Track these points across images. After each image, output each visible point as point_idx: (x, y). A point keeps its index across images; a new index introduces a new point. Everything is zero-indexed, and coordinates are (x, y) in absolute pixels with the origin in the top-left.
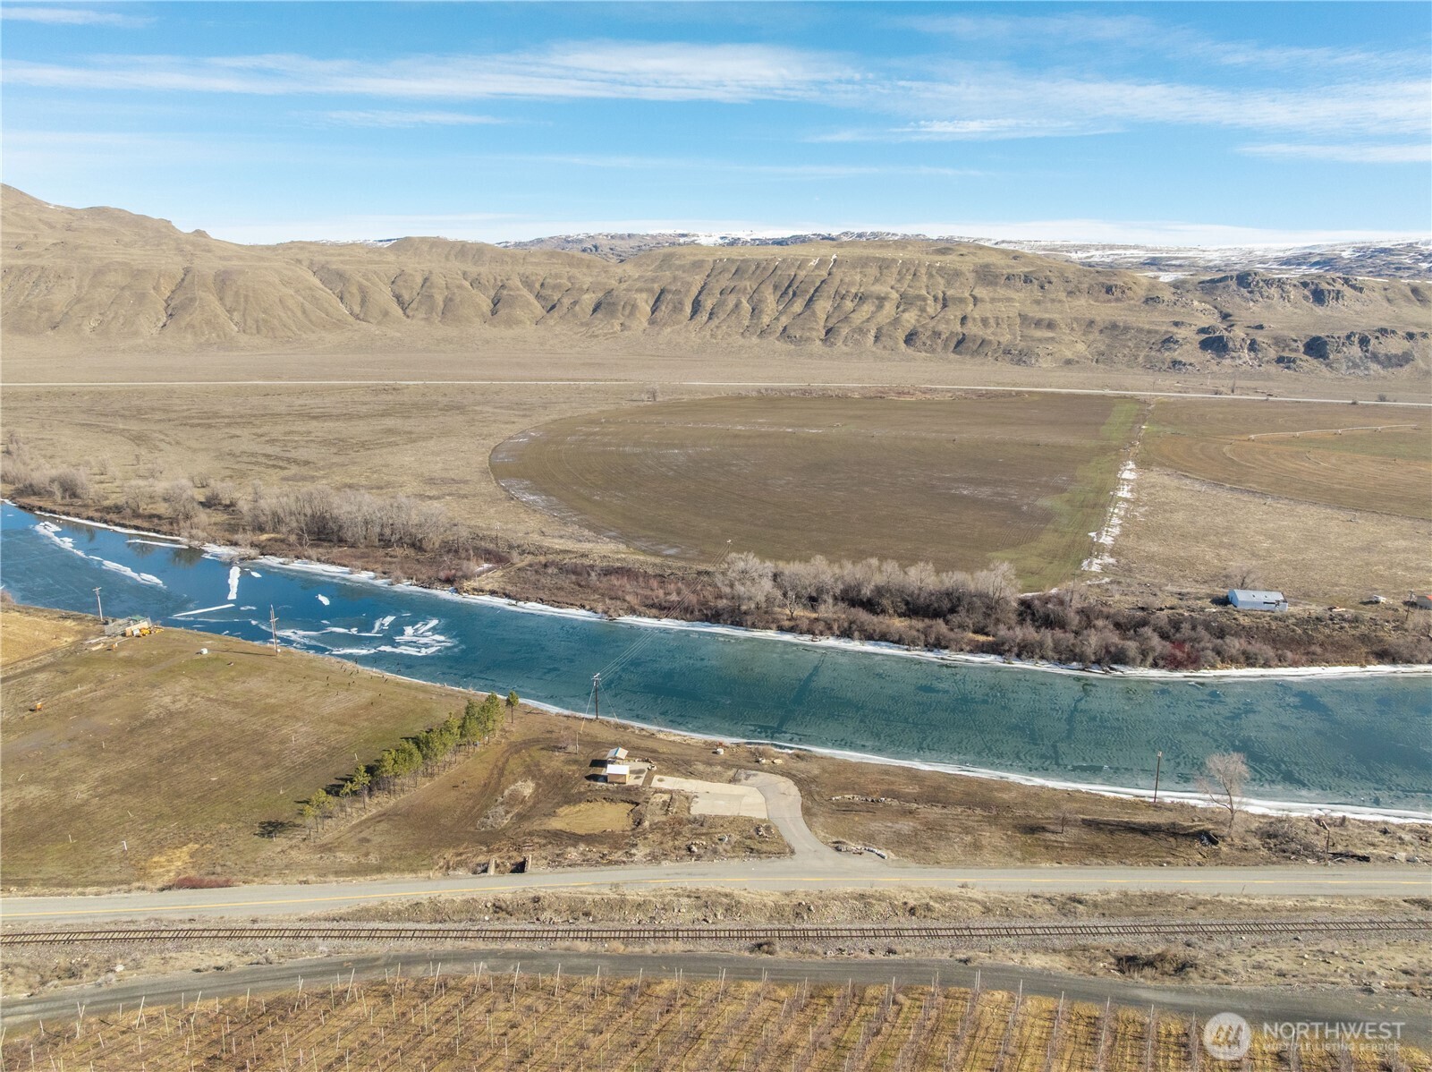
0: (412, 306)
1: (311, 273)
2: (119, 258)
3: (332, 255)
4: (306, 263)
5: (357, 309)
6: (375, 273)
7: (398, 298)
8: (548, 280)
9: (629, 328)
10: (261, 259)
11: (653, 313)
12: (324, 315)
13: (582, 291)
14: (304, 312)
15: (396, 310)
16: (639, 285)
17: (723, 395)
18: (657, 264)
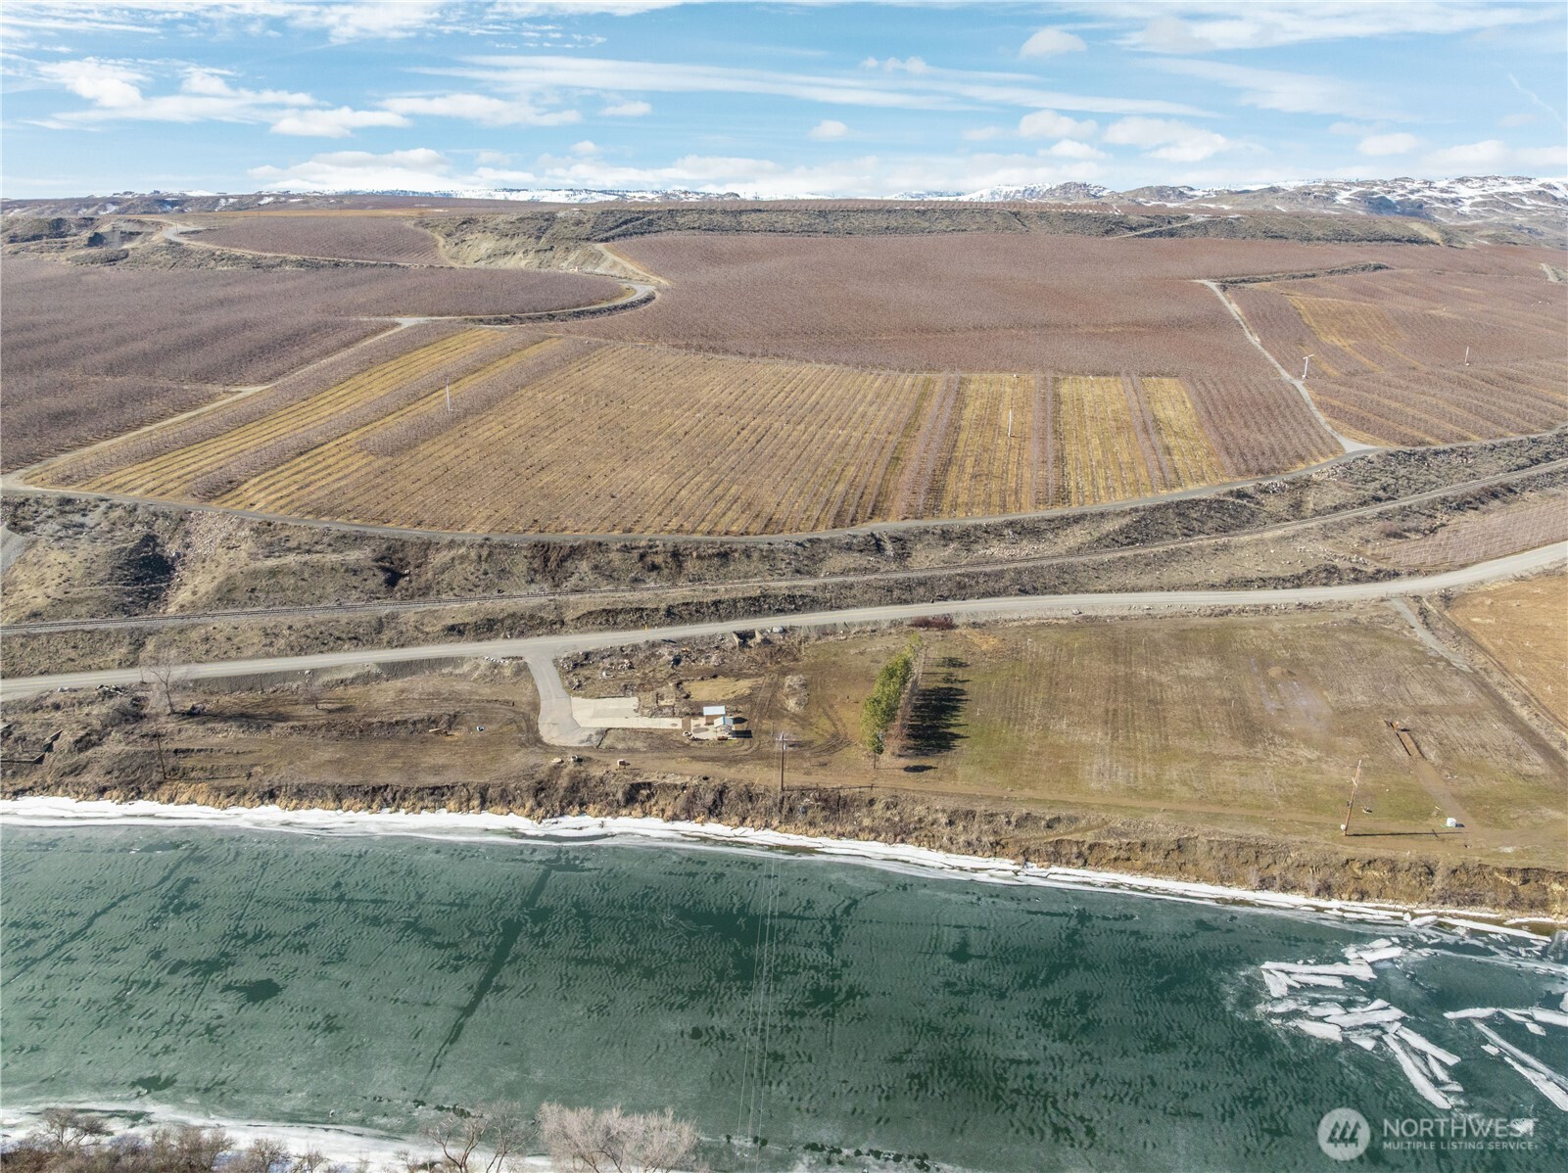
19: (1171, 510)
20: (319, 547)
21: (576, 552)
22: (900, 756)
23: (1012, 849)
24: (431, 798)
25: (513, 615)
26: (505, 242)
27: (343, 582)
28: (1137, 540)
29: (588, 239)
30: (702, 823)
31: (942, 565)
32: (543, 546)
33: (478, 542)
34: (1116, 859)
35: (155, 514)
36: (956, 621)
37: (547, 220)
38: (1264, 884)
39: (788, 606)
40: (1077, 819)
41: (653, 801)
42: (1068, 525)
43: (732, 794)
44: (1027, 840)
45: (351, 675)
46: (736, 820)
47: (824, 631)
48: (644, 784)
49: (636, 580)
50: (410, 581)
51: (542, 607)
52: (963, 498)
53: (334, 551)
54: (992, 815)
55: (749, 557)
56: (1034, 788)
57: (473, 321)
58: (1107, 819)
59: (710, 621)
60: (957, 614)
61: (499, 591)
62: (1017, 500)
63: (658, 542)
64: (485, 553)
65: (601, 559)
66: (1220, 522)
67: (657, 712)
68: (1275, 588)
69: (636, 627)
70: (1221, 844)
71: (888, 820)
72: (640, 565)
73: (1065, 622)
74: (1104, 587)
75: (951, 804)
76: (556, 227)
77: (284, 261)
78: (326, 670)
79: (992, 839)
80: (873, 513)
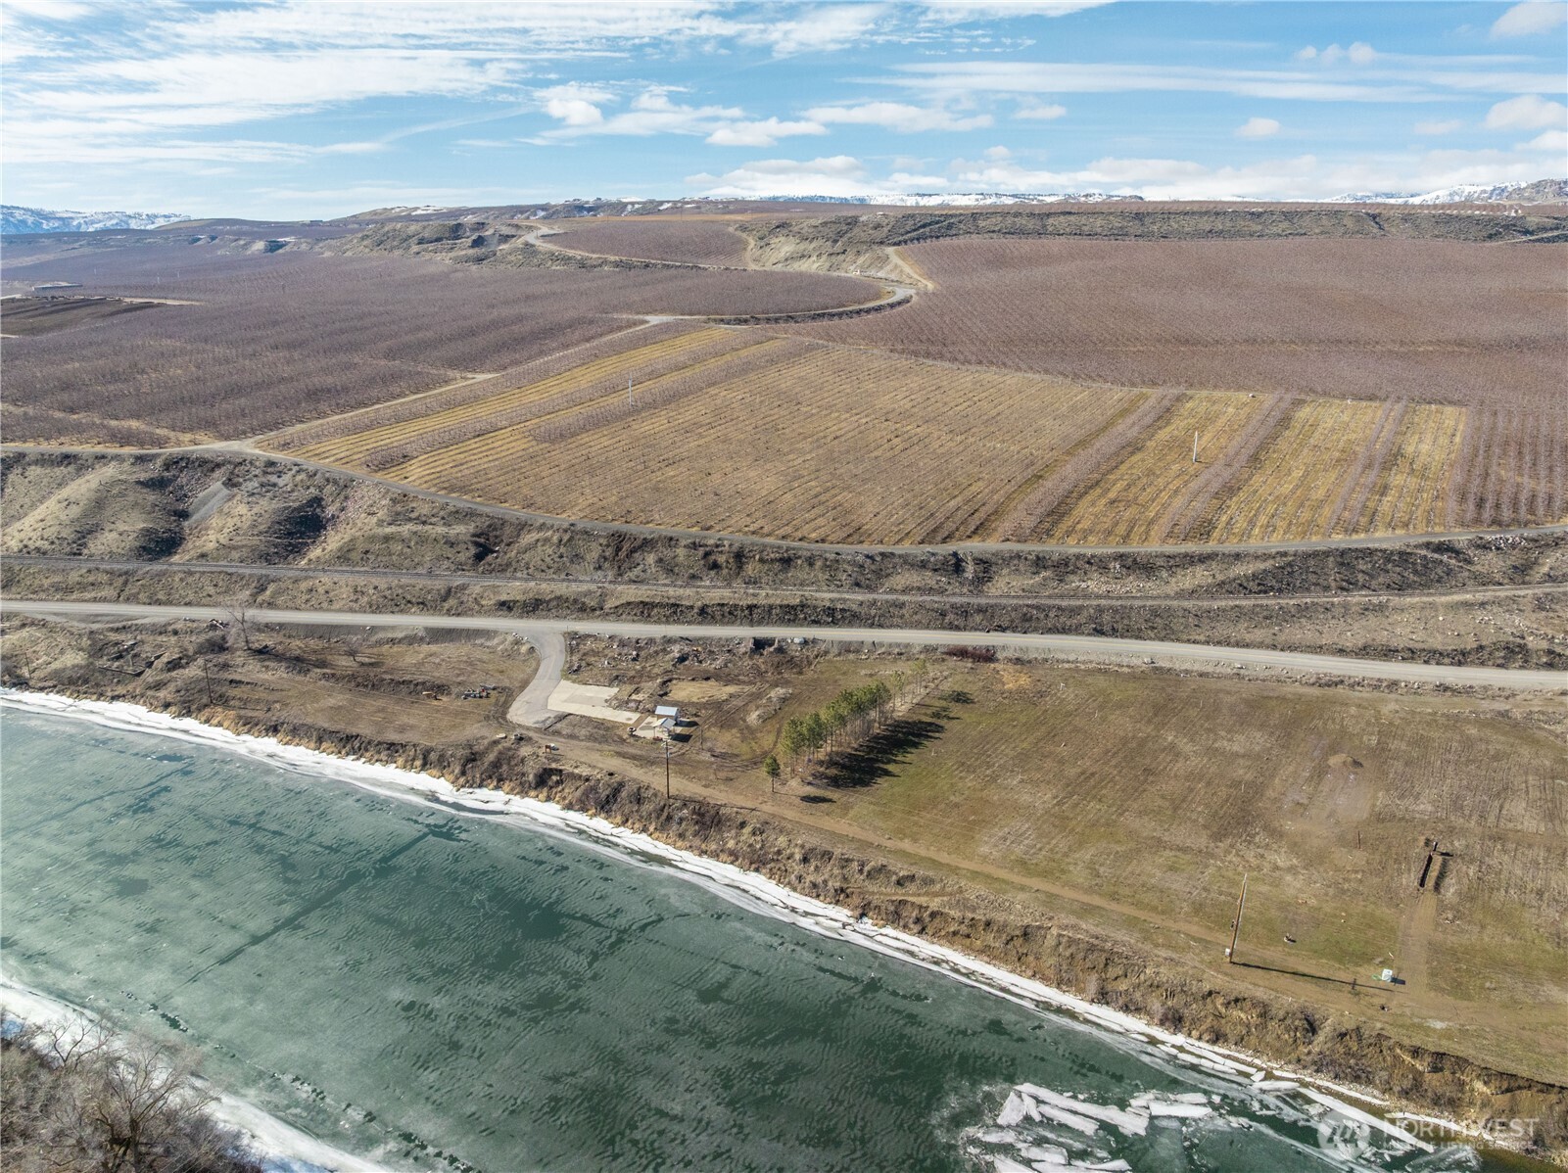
19: (1331, 559)
20: (433, 520)
21: (647, 544)
22: (809, 784)
23: (856, 900)
24: (386, 752)
25: (558, 598)
26: (802, 246)
27: (439, 552)
28: (1272, 588)
29: (882, 243)
30: (592, 816)
31: (1021, 593)
32: (620, 536)
33: (564, 527)
34: (955, 933)
35: (328, 480)
36: (1000, 655)
37: (849, 224)
38: (1103, 997)
39: (825, 618)
40: (932, 882)
41: (560, 788)
42: (1192, 563)
43: (624, 794)
44: (873, 893)
45: (400, 635)
46: (619, 819)
47: (847, 648)
48: (556, 770)
49: (693, 577)
50: (497, 558)
51: (589, 593)
52: (1085, 524)
53: (444, 524)
54: (847, 860)
55: (811, 565)
56: (915, 841)
57: (715, 320)
58: (964, 889)
59: (741, 624)
60: (1004, 648)
61: (567, 575)
62: (1147, 532)
63: (725, 542)
64: (566, 538)
65: (668, 553)
66: (1397, 579)
67: (622, 704)
68: (1426, 662)
69: (667, 622)
70: (1071, 942)
71: (751, 845)
72: (702, 562)
73: (1126, 670)
74: (1202, 638)
75: (813, 841)
76: (856, 230)
77: (605, 262)
78: (383, 628)
79: (837, 885)
80: (975, 532)
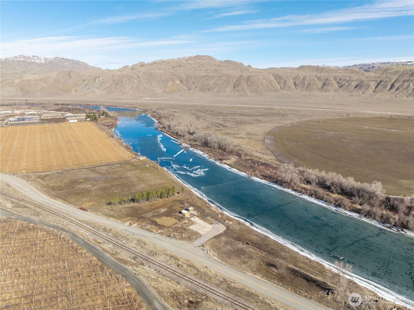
0: (298, 85)
1: (272, 76)
2: (226, 73)
3: (279, 71)
4: (272, 73)
5: (282, 86)
6: (290, 76)
7: (295, 83)
8: (342, 78)
9: (365, 93)
10: (260, 72)
11: (375, 88)
12: (272, 88)
13: (352, 81)
14: (267, 87)
15: (293, 87)
16: (373, 79)
17: (376, 116)
18: (382, 72)
